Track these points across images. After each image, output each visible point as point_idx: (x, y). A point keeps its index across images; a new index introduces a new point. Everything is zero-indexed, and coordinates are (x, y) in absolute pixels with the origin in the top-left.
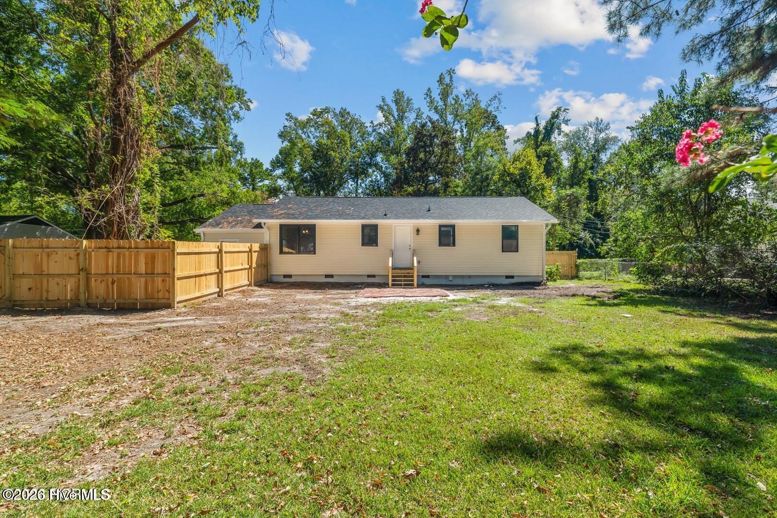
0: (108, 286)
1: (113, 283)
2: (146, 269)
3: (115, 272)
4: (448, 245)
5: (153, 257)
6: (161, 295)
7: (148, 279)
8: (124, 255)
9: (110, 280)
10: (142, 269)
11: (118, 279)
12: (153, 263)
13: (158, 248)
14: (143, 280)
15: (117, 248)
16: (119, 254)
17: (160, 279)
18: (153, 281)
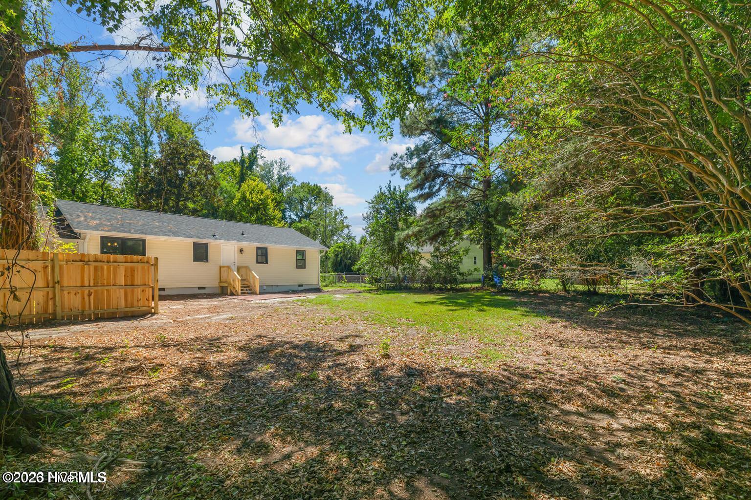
0: (83, 298)
1: (90, 295)
2: (126, 281)
3: (92, 284)
4: (263, 263)
5: (133, 270)
6: (140, 303)
7: (128, 290)
8: (102, 268)
9: (86, 292)
10: (121, 280)
11: (96, 291)
12: (133, 276)
13: (138, 262)
14: (122, 292)
15: (94, 261)
16: (96, 268)
17: (140, 290)
18: (133, 292)
